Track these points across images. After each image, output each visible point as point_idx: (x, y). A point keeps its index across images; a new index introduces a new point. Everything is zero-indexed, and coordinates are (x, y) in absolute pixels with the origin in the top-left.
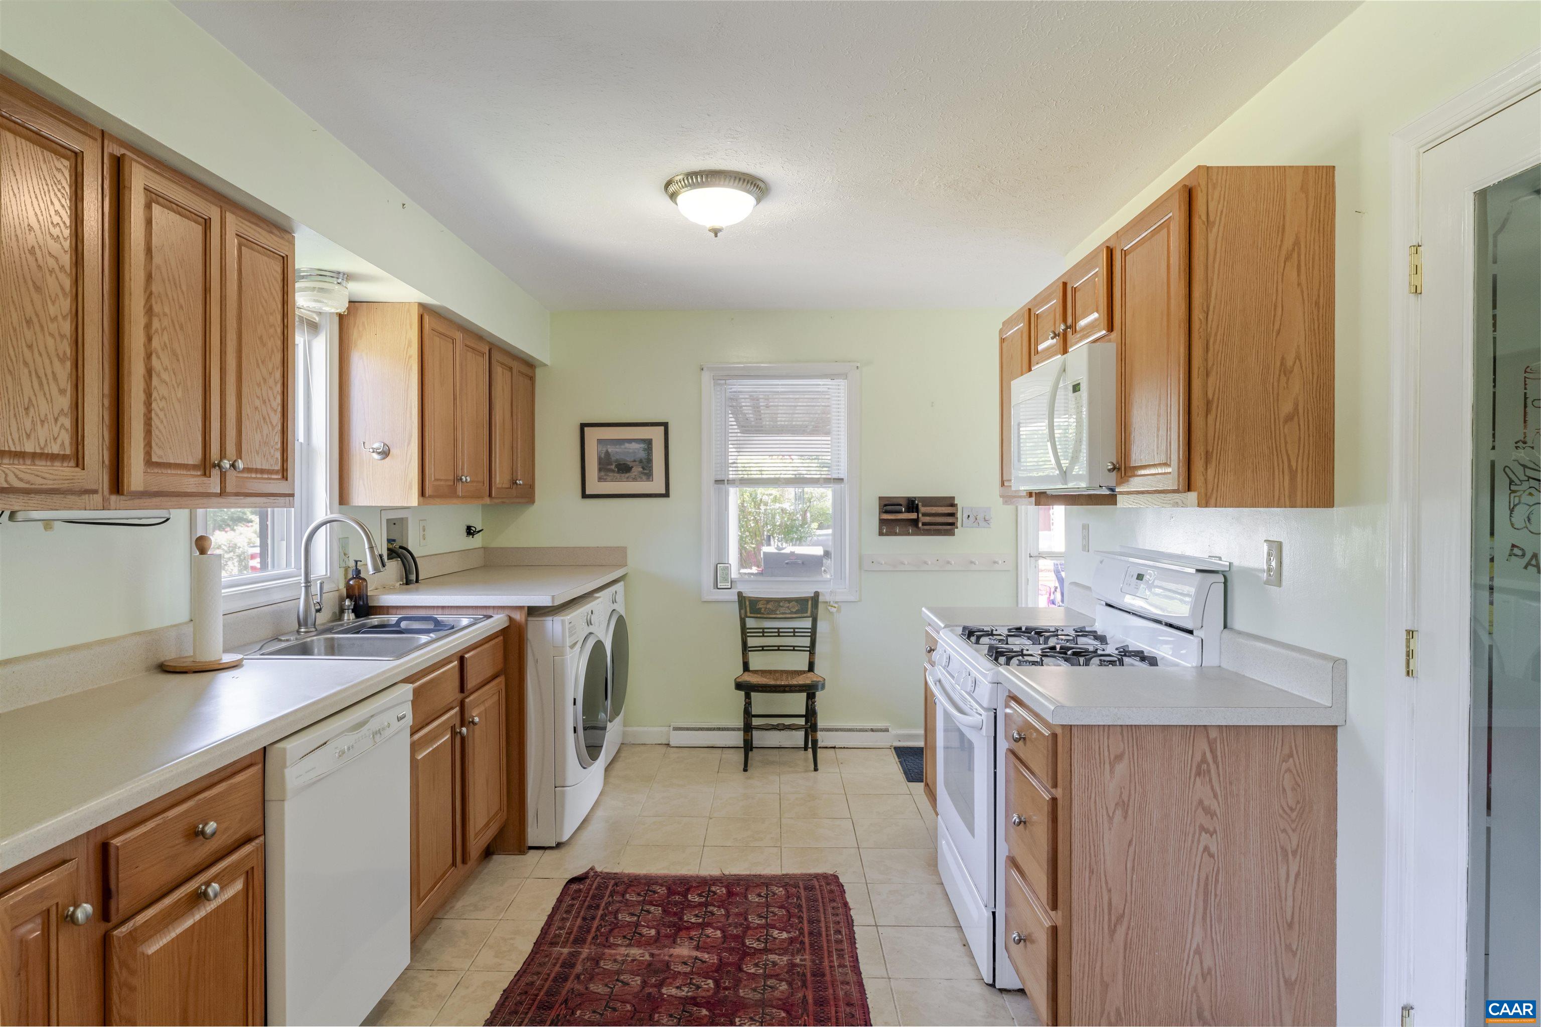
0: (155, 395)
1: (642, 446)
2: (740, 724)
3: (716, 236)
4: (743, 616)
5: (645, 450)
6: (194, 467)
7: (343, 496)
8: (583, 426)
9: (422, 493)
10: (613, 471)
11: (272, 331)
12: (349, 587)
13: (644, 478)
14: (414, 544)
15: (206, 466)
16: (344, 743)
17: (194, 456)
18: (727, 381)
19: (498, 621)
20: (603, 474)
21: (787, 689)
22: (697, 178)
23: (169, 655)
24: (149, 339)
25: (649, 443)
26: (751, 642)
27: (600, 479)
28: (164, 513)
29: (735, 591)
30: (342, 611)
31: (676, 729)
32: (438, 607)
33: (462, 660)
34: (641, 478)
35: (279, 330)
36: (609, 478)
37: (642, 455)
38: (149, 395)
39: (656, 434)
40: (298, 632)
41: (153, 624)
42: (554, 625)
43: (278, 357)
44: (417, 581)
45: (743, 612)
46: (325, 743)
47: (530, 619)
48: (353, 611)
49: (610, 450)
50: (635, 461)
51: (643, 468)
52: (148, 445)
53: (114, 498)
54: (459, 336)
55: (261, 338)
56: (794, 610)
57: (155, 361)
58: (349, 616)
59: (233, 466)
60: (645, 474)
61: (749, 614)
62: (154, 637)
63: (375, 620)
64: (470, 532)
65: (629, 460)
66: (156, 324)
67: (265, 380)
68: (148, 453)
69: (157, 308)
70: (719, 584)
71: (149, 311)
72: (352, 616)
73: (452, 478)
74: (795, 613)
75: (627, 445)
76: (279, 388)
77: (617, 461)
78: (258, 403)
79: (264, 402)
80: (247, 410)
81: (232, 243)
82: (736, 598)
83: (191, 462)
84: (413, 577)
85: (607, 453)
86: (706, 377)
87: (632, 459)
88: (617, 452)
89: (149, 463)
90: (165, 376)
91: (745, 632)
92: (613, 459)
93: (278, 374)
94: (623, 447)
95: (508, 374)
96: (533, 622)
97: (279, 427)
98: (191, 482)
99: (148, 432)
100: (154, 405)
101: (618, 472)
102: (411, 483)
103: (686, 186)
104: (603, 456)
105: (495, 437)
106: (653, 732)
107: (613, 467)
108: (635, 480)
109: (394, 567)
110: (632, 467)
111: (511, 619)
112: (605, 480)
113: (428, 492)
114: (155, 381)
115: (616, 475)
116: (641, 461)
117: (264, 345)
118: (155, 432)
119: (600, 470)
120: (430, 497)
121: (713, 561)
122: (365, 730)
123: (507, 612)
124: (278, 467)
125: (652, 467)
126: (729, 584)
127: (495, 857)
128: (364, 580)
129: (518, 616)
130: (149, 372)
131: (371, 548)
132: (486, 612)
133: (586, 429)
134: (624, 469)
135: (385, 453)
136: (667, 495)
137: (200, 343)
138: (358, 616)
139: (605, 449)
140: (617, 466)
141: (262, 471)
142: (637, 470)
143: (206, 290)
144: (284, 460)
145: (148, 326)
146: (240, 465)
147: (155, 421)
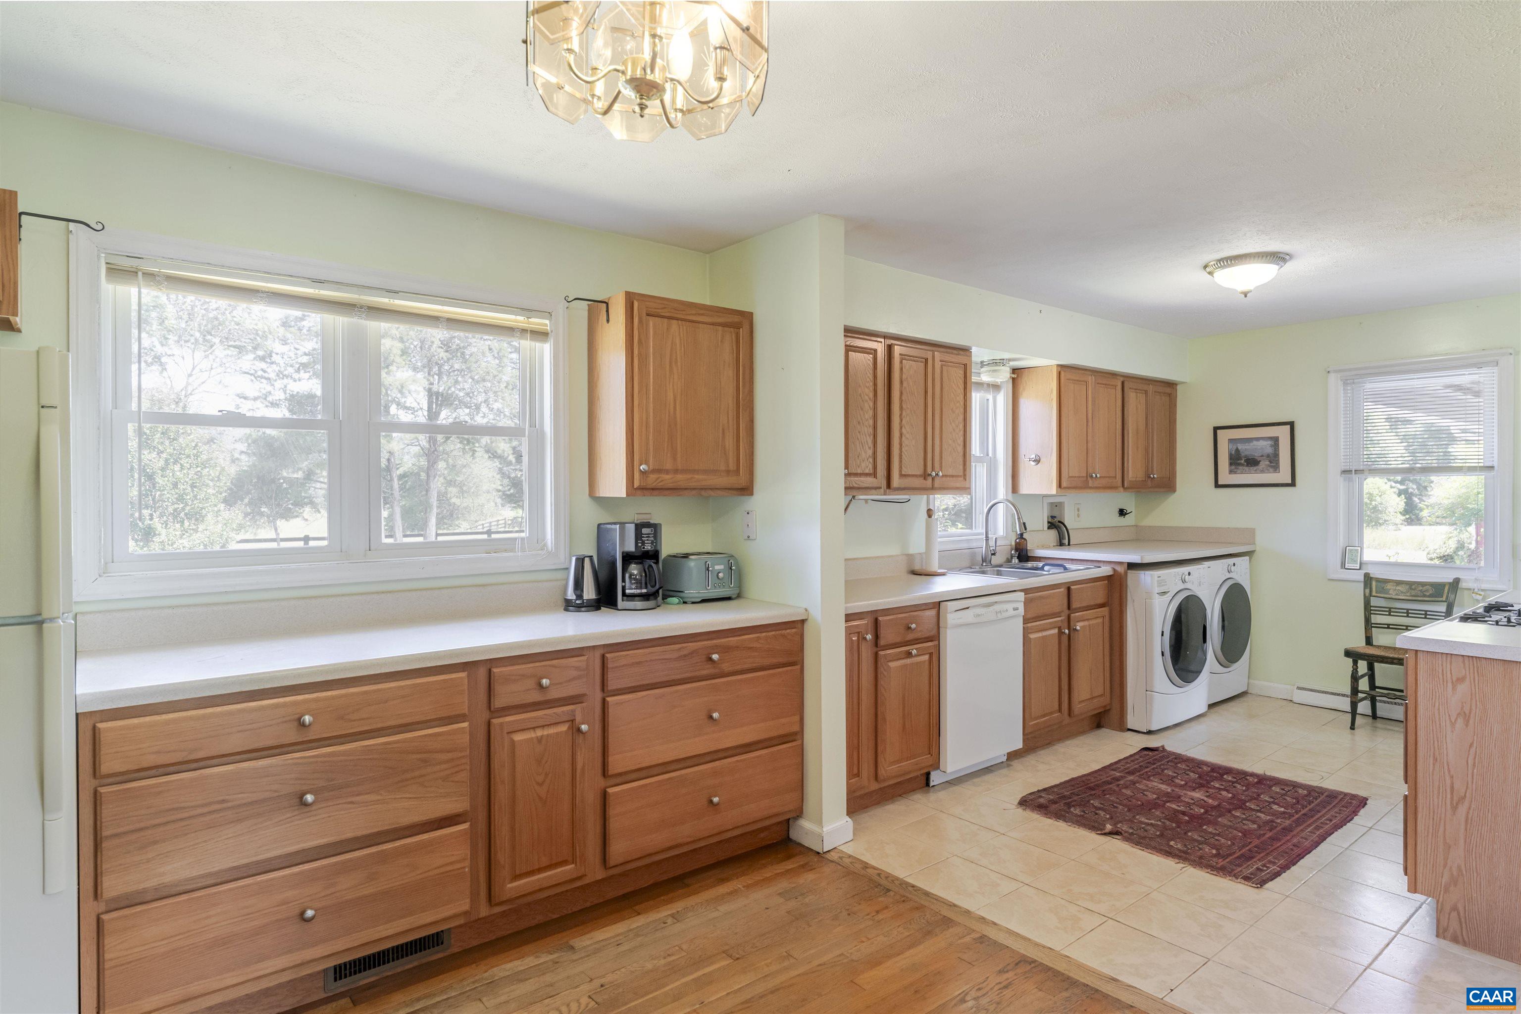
0: (903, 445)
1: (1270, 442)
2: (1348, 691)
3: (1246, 296)
4: (1367, 594)
5: (1271, 446)
6: (920, 476)
7: (1015, 489)
8: (1216, 429)
9: (1060, 485)
10: (1243, 465)
11: (958, 404)
12: (1016, 544)
13: (1271, 470)
14: (1069, 520)
15: (925, 475)
16: (979, 611)
17: (920, 471)
18: (1355, 381)
19: (1106, 571)
20: (1233, 467)
21: (1395, 661)
22: (1223, 262)
23: (917, 567)
24: (901, 420)
25: (1276, 440)
26: (1376, 619)
27: (1231, 472)
28: (907, 497)
29: (1363, 572)
30: (1012, 557)
31: (1298, 688)
32: (1069, 559)
33: (1069, 589)
34: (1268, 470)
35: (962, 403)
36: (1239, 471)
37: (1270, 450)
38: (901, 445)
39: (1283, 433)
40: (982, 565)
41: (911, 551)
42: (1148, 578)
43: (961, 417)
44: (1069, 544)
45: (1368, 591)
46: (968, 608)
47: (1129, 571)
48: (1018, 558)
49: (1240, 448)
50: (1262, 456)
51: (1271, 462)
52: (901, 467)
53: (888, 490)
54: (1091, 379)
55: (952, 409)
56: (1428, 594)
57: (904, 430)
58: (1015, 561)
59: (937, 475)
60: (1272, 467)
61: (1374, 594)
62: (910, 557)
63: (1029, 564)
64: (1122, 513)
65: (1257, 455)
66: (904, 413)
67: (954, 430)
68: (900, 471)
69: (904, 406)
70: (1347, 565)
71: (901, 408)
72: (1017, 561)
73: (1085, 475)
74: (1429, 596)
75: (1255, 443)
76: (962, 433)
77: (1246, 456)
78: (950, 442)
79: (954, 441)
80: (945, 446)
81: (938, 365)
82: (1362, 578)
83: (918, 473)
84: (1066, 542)
85: (1237, 450)
86: (1332, 377)
87: (1260, 454)
88: (1246, 450)
89: (902, 476)
90: (908, 436)
91: (1368, 609)
92: (1243, 455)
93: (961, 426)
94: (1251, 444)
95: (1142, 397)
96: (1131, 574)
97: (962, 453)
98: (918, 482)
99: (901, 461)
100: (903, 449)
101: (1247, 465)
102: (1052, 480)
103: (1219, 268)
104: (1233, 452)
105: (1128, 445)
106: (1279, 688)
107: (1242, 461)
108: (1262, 471)
109: (1053, 534)
110: (1260, 461)
111: (1114, 570)
112: (1235, 473)
113: (1064, 484)
114: (903, 438)
115: (1245, 468)
116: (1268, 456)
117: (953, 412)
118: (903, 461)
119: (1231, 464)
120: (1065, 488)
121: (1342, 542)
122: (991, 608)
123: (1113, 566)
124: (961, 473)
125: (1279, 460)
126: (1358, 565)
127: (1104, 730)
128: (1025, 539)
129: (1120, 569)
130: (901, 435)
131: (1019, 518)
132: (1098, 563)
133: (1218, 431)
134: (1252, 463)
135: (1037, 461)
136: (1293, 484)
137: (923, 418)
138: (1020, 561)
139: (1235, 447)
140: (1246, 461)
141: (953, 476)
142: (1264, 463)
143: (926, 392)
144: (965, 470)
145: (901, 415)
146: (941, 474)
147: (904, 456)
